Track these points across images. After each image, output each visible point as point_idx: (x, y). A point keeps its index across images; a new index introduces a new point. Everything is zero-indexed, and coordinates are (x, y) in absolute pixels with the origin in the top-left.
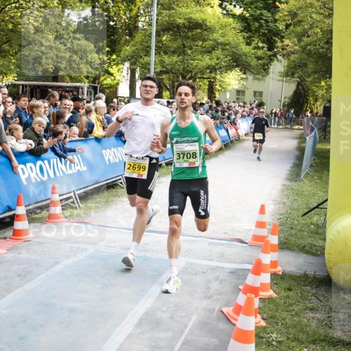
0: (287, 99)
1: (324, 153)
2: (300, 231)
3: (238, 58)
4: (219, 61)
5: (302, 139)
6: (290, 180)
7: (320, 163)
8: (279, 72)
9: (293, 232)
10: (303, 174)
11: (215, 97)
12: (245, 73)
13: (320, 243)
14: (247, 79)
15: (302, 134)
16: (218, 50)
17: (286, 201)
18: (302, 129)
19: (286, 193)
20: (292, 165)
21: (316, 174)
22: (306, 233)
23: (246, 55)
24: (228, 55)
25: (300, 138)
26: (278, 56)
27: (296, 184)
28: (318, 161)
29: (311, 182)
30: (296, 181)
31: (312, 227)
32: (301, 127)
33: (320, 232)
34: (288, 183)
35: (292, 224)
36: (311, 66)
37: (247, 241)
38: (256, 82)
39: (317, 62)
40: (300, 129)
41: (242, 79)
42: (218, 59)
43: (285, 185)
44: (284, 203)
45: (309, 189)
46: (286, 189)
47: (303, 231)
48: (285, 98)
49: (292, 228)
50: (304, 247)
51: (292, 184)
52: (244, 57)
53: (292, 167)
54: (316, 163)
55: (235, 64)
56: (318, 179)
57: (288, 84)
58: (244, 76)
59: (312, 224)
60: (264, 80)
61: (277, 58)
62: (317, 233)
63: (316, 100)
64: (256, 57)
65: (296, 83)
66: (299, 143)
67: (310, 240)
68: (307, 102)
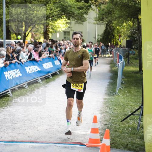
0: (99, 37)
1: (129, 73)
2: (122, 133)
3: (65, 9)
4: (52, 11)
5: (113, 64)
6: (109, 95)
7: (128, 81)
8: (94, 18)
9: (117, 134)
10: (117, 90)
11: (49, 37)
12: (69, 19)
13: (138, 141)
14: (70, 23)
15: (112, 61)
16: (50, 3)
17: (108, 110)
18: (112, 57)
19: (107, 105)
20: (108, 84)
21: (126, 89)
22: (126, 134)
23: (71, 7)
24: (58, 7)
25: (111, 63)
26: (92, 6)
27: (113, 98)
28: (126, 80)
29: (123, 95)
30: (113, 95)
31: (130, 129)
32: (111, 56)
33: (136, 132)
34: (107, 97)
35: (116, 127)
36: (117, 13)
37: (85, 144)
38: (77, 25)
39: (121, 10)
40: (109, 57)
41: (67, 23)
42: (51, 10)
43: (106, 99)
44: (108, 113)
45: (123, 100)
46: (107, 101)
47: (124, 133)
48: (98, 35)
49: (116, 131)
50: (127, 145)
51: (110, 97)
52: (69, 8)
53: (108, 85)
54: (125, 81)
55: (63, 13)
56: (128, 93)
57: (99, 25)
58: (69, 21)
59: (129, 127)
60: (83, 24)
61: (91, 7)
62: (134, 134)
63: (120, 36)
64: (78, 8)
65: (105, 25)
66: (111, 67)
67: (130, 140)
68: (113, 38)
